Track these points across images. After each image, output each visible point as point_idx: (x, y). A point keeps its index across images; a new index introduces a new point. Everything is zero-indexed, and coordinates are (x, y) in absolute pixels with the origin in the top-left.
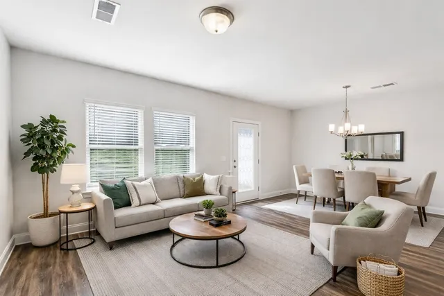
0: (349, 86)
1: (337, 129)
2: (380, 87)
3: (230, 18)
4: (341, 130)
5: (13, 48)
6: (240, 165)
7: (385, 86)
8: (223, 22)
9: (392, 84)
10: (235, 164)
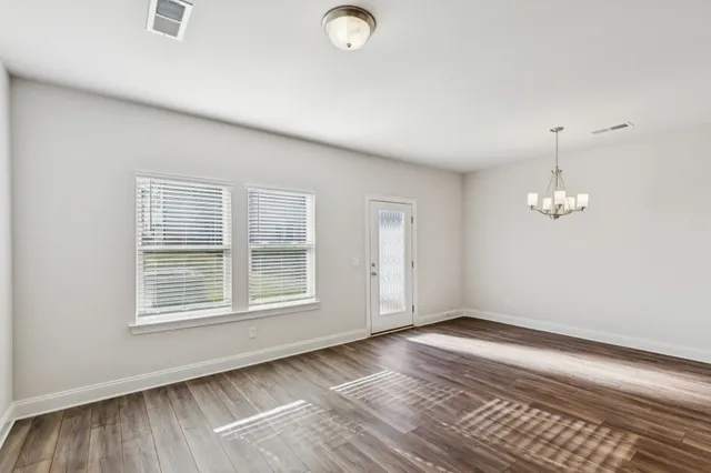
0: (561, 129)
1: (540, 202)
2: (605, 130)
3: (370, 24)
4: (547, 204)
5: (13, 78)
6: (383, 270)
7: (614, 128)
8: (359, 30)
9: (626, 126)
10: (374, 270)
